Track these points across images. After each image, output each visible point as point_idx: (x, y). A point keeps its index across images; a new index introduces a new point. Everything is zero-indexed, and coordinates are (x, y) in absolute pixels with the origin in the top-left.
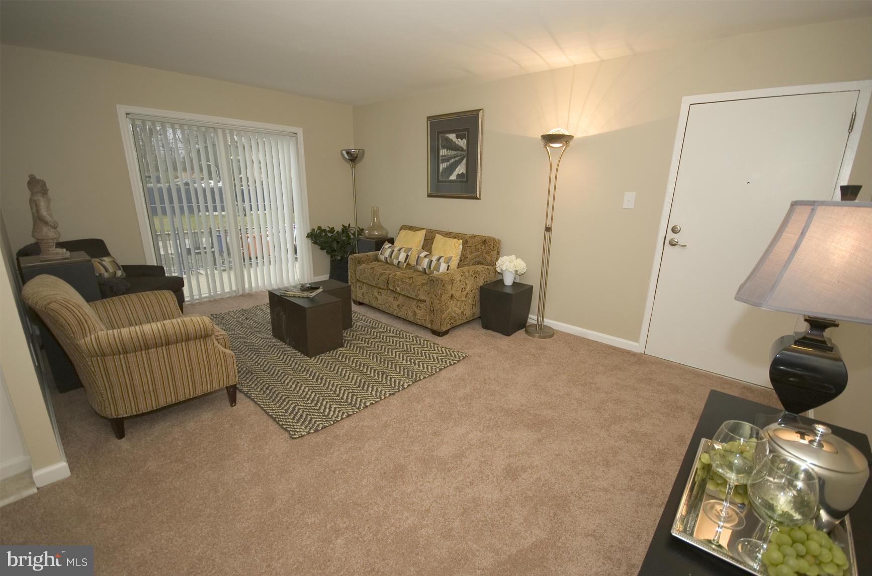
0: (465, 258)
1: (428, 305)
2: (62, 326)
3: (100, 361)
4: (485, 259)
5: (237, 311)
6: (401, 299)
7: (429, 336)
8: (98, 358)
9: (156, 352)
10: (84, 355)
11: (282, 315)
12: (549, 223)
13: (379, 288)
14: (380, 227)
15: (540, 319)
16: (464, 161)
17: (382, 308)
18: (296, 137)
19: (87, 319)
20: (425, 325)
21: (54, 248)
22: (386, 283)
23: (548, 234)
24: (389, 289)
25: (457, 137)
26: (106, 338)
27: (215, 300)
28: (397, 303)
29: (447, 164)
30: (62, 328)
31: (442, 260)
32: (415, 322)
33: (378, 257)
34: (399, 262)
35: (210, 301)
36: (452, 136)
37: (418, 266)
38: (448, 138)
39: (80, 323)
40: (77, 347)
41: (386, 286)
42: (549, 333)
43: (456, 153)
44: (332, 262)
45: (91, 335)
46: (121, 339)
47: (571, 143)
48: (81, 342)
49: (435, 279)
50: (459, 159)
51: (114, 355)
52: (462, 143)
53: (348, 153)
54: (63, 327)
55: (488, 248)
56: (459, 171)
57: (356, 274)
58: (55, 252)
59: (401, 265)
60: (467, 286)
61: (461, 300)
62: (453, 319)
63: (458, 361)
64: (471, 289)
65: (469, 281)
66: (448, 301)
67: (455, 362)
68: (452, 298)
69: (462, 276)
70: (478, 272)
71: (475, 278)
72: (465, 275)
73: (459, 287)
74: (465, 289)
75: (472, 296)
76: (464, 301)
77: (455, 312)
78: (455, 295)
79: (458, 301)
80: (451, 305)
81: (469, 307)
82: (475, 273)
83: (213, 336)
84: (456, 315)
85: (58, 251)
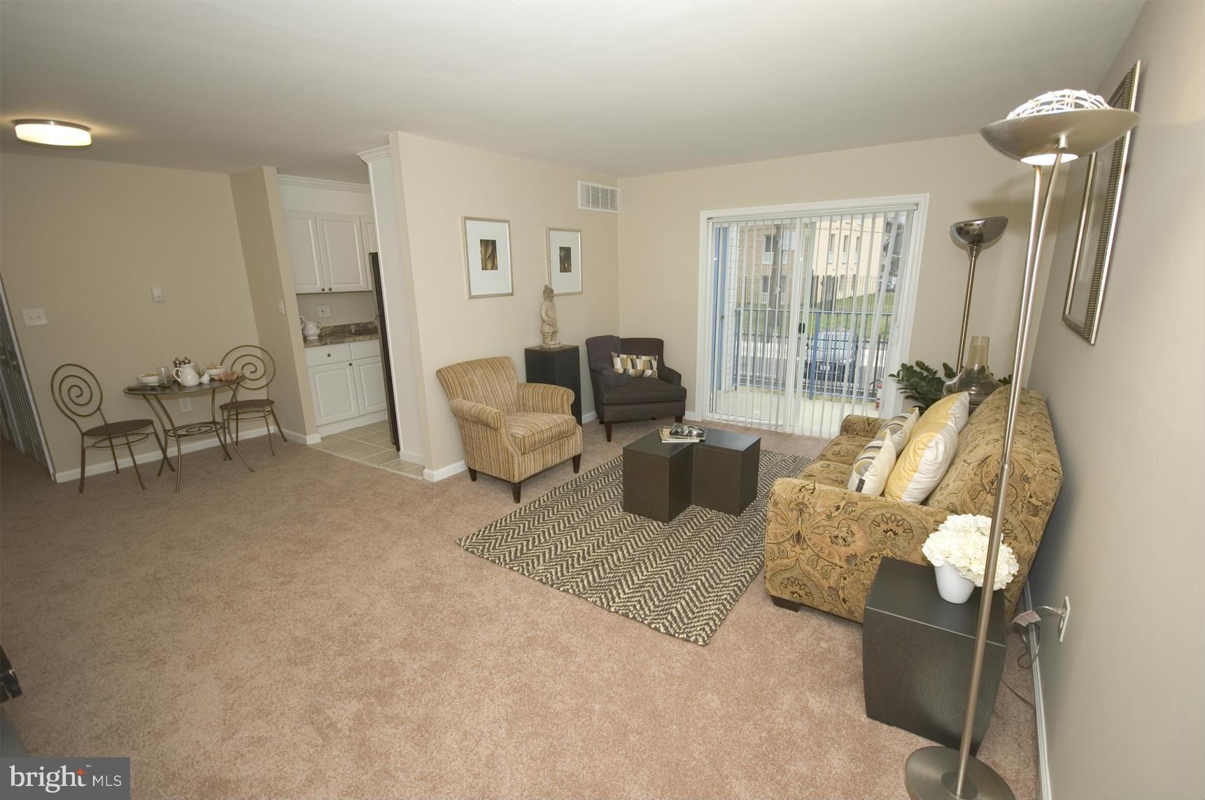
18: (917, 210)
21: (549, 340)
60: (853, 539)
61: (830, 560)
62: (801, 586)
63: (668, 633)
64: (872, 554)
65: (863, 530)
66: (787, 543)
67: (662, 629)
68: (798, 541)
69: (838, 508)
70: (903, 523)
71: (888, 534)
72: (850, 509)
73: (822, 528)
74: (847, 543)
75: (871, 569)
76: (841, 567)
77: (804, 573)
78: (810, 539)
79: (820, 557)
80: (794, 554)
81: (860, 591)
82: (889, 522)
83: (503, 431)
84: (809, 584)
85: (550, 343)
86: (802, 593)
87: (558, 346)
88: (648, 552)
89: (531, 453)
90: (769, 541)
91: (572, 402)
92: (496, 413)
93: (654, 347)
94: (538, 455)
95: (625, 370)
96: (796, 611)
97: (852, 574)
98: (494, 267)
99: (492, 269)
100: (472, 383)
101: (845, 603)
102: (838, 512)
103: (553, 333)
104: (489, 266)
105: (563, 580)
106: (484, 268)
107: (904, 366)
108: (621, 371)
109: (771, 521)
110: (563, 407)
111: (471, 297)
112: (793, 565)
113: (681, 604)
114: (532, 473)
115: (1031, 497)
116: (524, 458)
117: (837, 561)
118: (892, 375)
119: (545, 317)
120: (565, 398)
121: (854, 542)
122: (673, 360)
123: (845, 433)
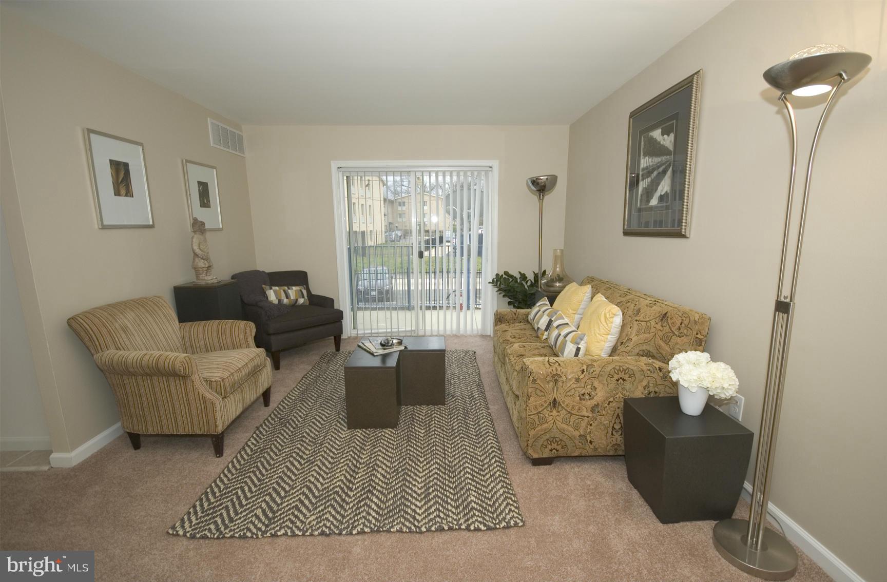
0: (627, 340)
13: (500, 360)
16: (670, 172)
18: (492, 171)
20: (518, 437)
21: (204, 275)
23: (782, 321)
25: (663, 133)
28: (507, 388)
29: (649, 180)
32: (514, 426)
34: (538, 329)
36: (657, 134)
38: (652, 138)
41: (503, 359)
43: (660, 159)
50: (664, 170)
52: (668, 141)
53: (534, 182)
55: (667, 329)
56: (662, 191)
58: (203, 278)
59: (540, 333)
60: (596, 392)
61: (580, 414)
62: (558, 442)
63: (489, 529)
64: (609, 400)
65: (602, 383)
66: (545, 410)
67: (482, 527)
68: (554, 407)
69: (583, 371)
70: (628, 371)
71: (619, 381)
72: (592, 370)
73: (573, 391)
74: (592, 397)
75: (609, 411)
76: (588, 417)
77: (562, 431)
78: (563, 402)
79: (571, 414)
80: (551, 418)
81: (602, 431)
82: (620, 372)
83: (195, 377)
84: (565, 438)
85: (206, 278)
86: (559, 448)
87: (215, 281)
88: (404, 459)
89: (231, 395)
90: (529, 414)
91: (254, 334)
92: (185, 357)
93: (299, 278)
94: (237, 396)
95: (280, 301)
96: (550, 464)
97: (596, 420)
98: (129, 193)
99: (126, 195)
100: (125, 329)
101: (591, 444)
102: (584, 375)
103: (208, 267)
104: (123, 192)
105: (348, 521)
106: (117, 193)
107: (497, 275)
108: (275, 301)
109: (531, 396)
110: (246, 340)
111: (104, 227)
112: (551, 427)
113: (474, 496)
114: (234, 417)
115: (697, 334)
116: (225, 402)
117: (585, 413)
118: (489, 283)
119: (198, 251)
120: (248, 331)
121: (597, 394)
122: (318, 288)
123: (500, 323)
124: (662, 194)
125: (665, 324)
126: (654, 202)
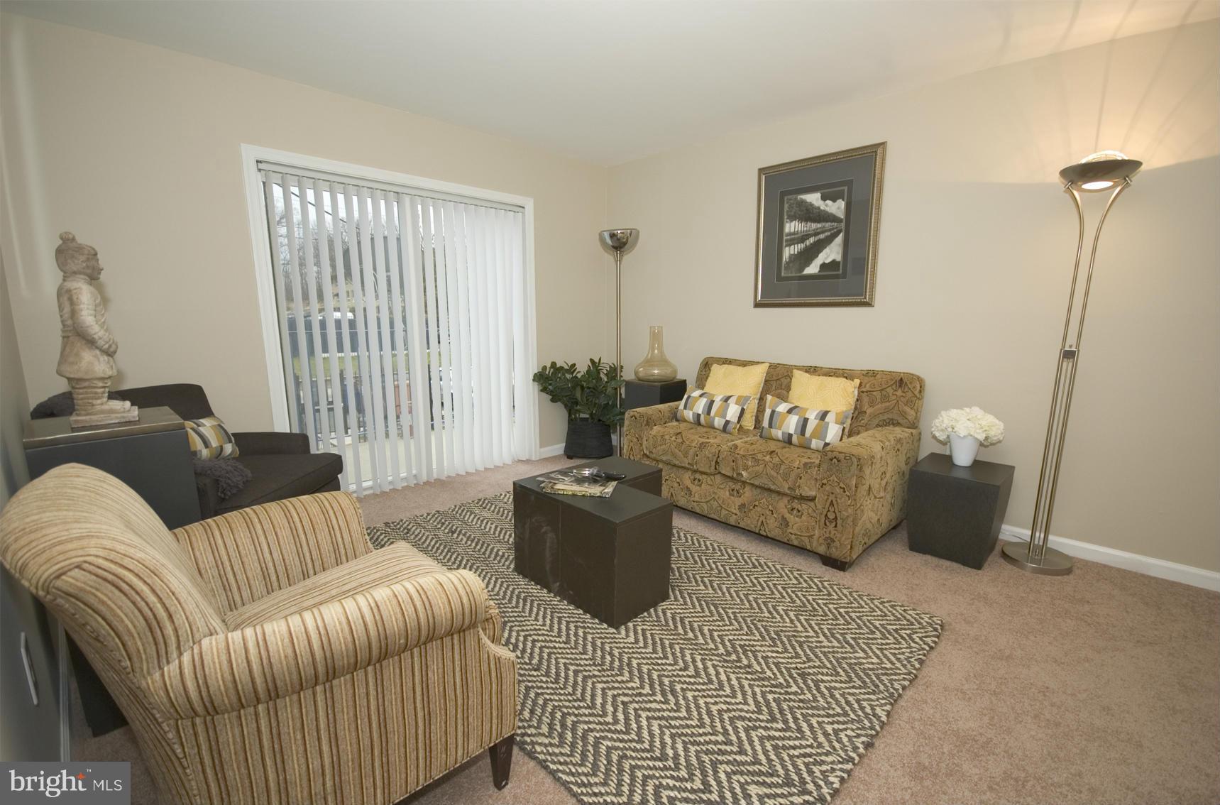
0: (859, 413)
1: (819, 507)
2: (97, 639)
3: (200, 729)
4: (903, 414)
5: (428, 514)
6: (748, 493)
7: (818, 569)
8: (198, 720)
9: (349, 685)
10: (158, 716)
11: (545, 533)
12: (1071, 340)
13: (696, 471)
14: (663, 362)
15: (1039, 536)
16: (839, 239)
17: (704, 509)
18: (523, 213)
19: (172, 609)
20: (809, 547)
21: (105, 399)
22: (713, 463)
23: (1068, 365)
24: (720, 473)
25: (824, 198)
26: (225, 663)
27: (383, 494)
28: (738, 501)
29: (800, 247)
30: (99, 645)
31: (829, 418)
32: (785, 540)
33: (679, 414)
34: (727, 422)
35: (375, 495)
36: (814, 198)
37: (773, 431)
38: (803, 201)
39: (152, 625)
40: (138, 695)
41: (713, 468)
42: (1062, 567)
43: (819, 225)
44: (571, 421)
45: (180, 654)
46: (265, 662)
47: (1136, 179)
48: (153, 682)
49: (841, 457)
50: (827, 237)
51: (243, 707)
52: (837, 208)
53: (612, 236)
54: (99, 641)
55: (910, 394)
56: (826, 258)
57: (641, 445)
58: (106, 407)
59: (730, 427)
60: (887, 469)
61: (879, 496)
64: (892, 474)
65: (891, 458)
66: (864, 500)
72: (886, 446)
73: (878, 471)
76: (882, 497)
77: (870, 520)
79: (876, 498)
80: (866, 508)
84: (871, 527)
86: (867, 540)
97: (885, 499)
102: (884, 452)
117: (881, 494)
124: (827, 262)
125: (906, 390)
126: (813, 269)
